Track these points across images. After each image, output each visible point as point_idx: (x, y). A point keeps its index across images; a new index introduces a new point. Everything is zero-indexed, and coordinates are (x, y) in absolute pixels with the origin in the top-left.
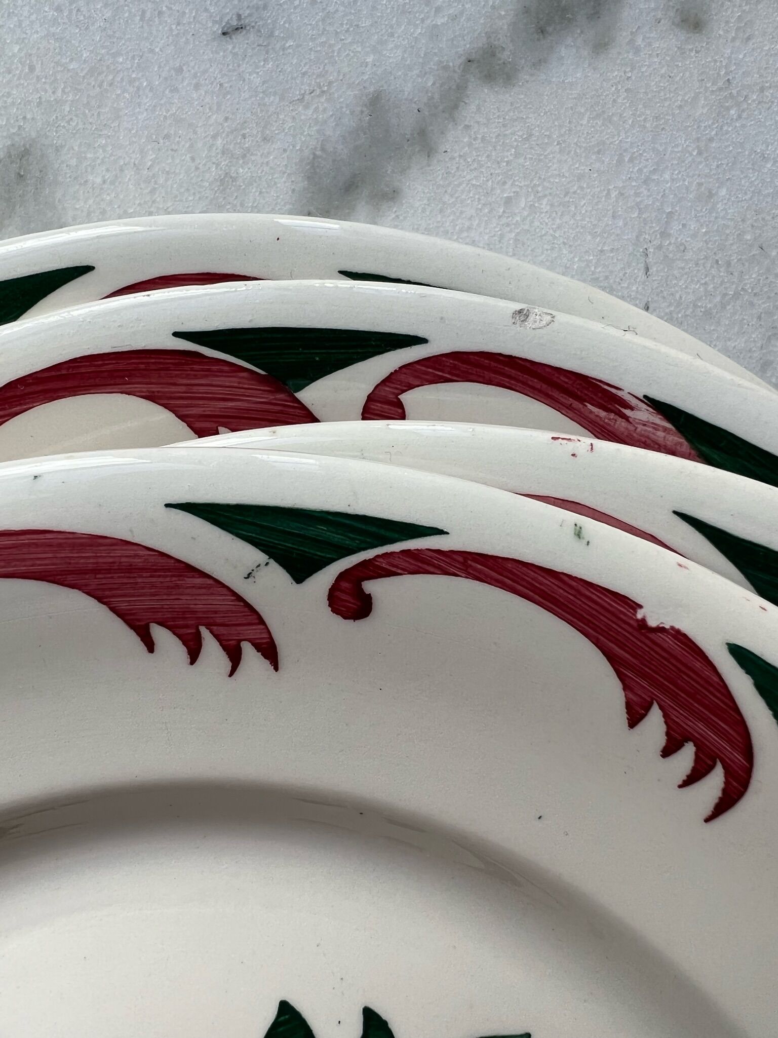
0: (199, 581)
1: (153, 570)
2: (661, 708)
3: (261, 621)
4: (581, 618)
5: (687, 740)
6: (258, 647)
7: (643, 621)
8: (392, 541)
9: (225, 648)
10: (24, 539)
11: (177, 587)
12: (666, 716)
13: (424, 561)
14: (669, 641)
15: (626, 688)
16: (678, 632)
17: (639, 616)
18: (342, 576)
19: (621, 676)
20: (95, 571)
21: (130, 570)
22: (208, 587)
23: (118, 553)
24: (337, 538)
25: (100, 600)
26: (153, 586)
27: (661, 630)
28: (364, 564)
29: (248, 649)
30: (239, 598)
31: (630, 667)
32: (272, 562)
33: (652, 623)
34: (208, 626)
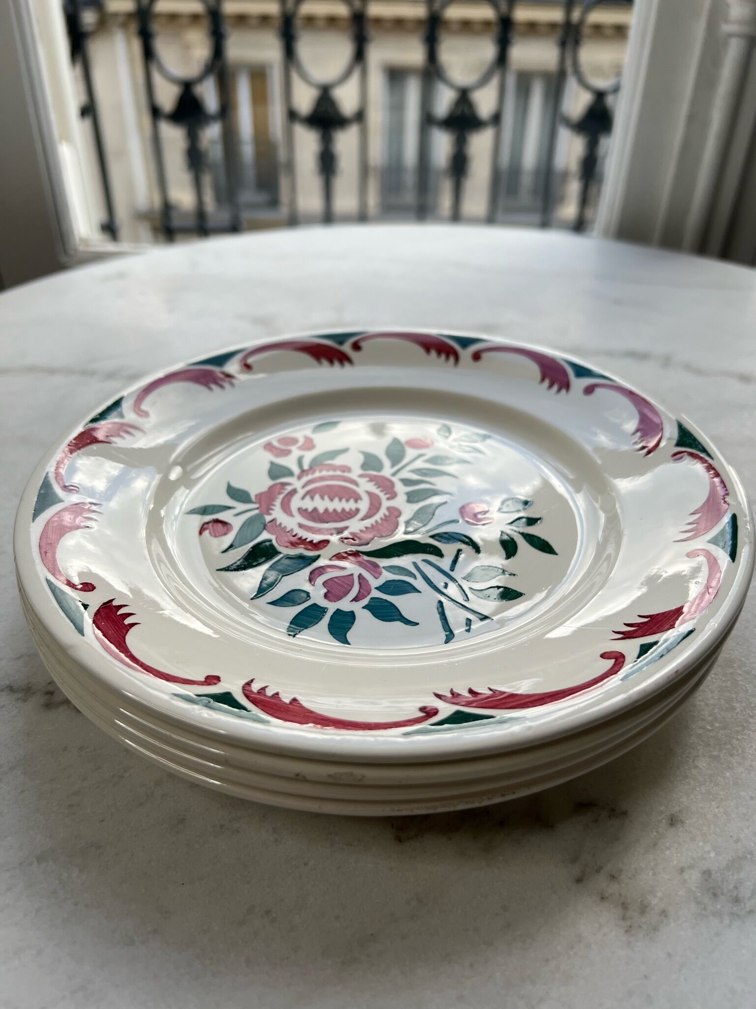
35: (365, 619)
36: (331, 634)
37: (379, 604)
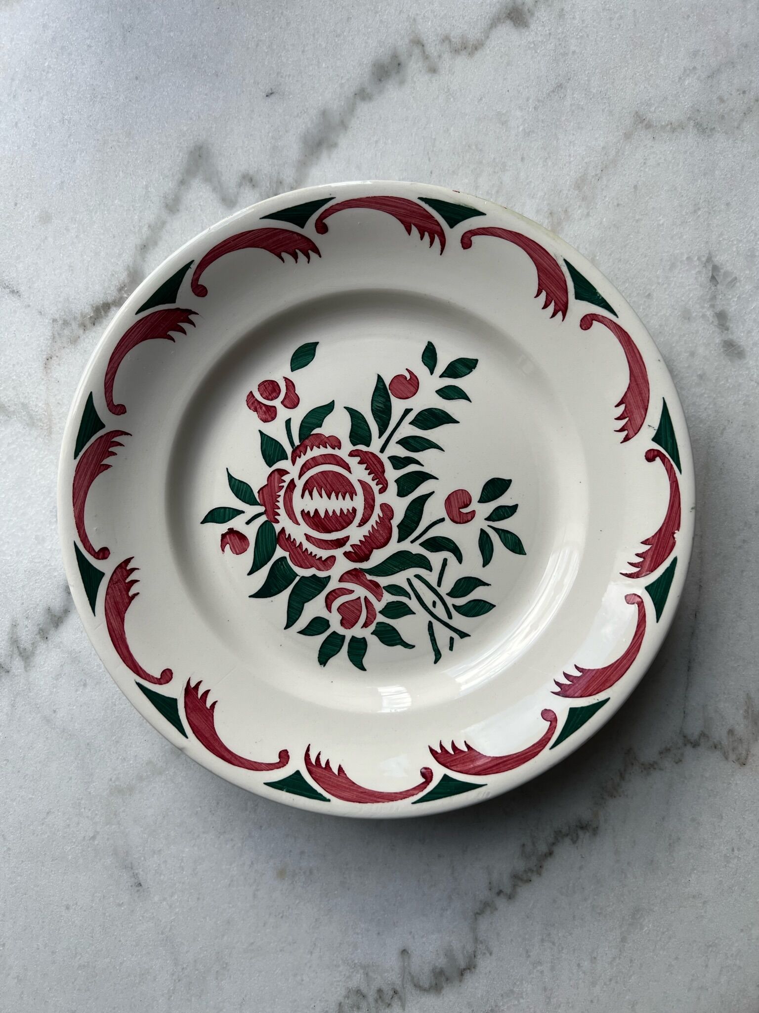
0: (643, 413)
1: (643, 400)
2: (651, 548)
3: (636, 434)
4: (669, 517)
5: (644, 558)
6: (627, 435)
7: (675, 533)
8: (673, 460)
9: (623, 426)
10: (641, 363)
11: (639, 408)
12: (649, 550)
13: (671, 471)
14: (671, 542)
15: (653, 536)
16: (675, 543)
17: (676, 531)
18: (658, 451)
19: (656, 534)
20: (637, 384)
21: (641, 393)
22: (642, 416)
23: (645, 389)
24: (669, 446)
25: (629, 388)
26: (637, 401)
27: (674, 538)
28: (664, 456)
29: (625, 433)
30: (641, 426)
31: (660, 535)
32: (656, 431)
33: (675, 536)
34: (629, 420)
35: (375, 646)
36: (351, 661)
37: (383, 629)
